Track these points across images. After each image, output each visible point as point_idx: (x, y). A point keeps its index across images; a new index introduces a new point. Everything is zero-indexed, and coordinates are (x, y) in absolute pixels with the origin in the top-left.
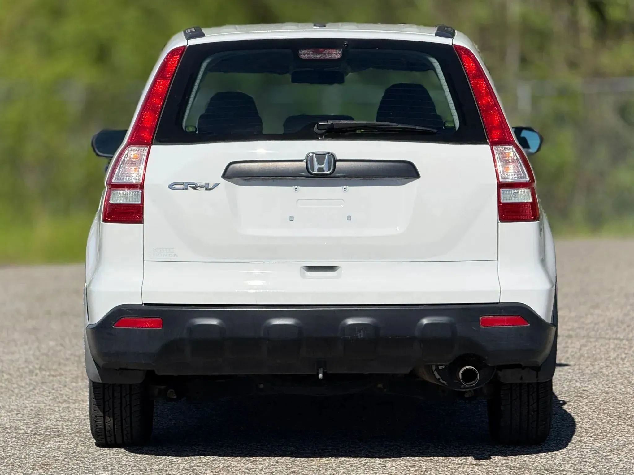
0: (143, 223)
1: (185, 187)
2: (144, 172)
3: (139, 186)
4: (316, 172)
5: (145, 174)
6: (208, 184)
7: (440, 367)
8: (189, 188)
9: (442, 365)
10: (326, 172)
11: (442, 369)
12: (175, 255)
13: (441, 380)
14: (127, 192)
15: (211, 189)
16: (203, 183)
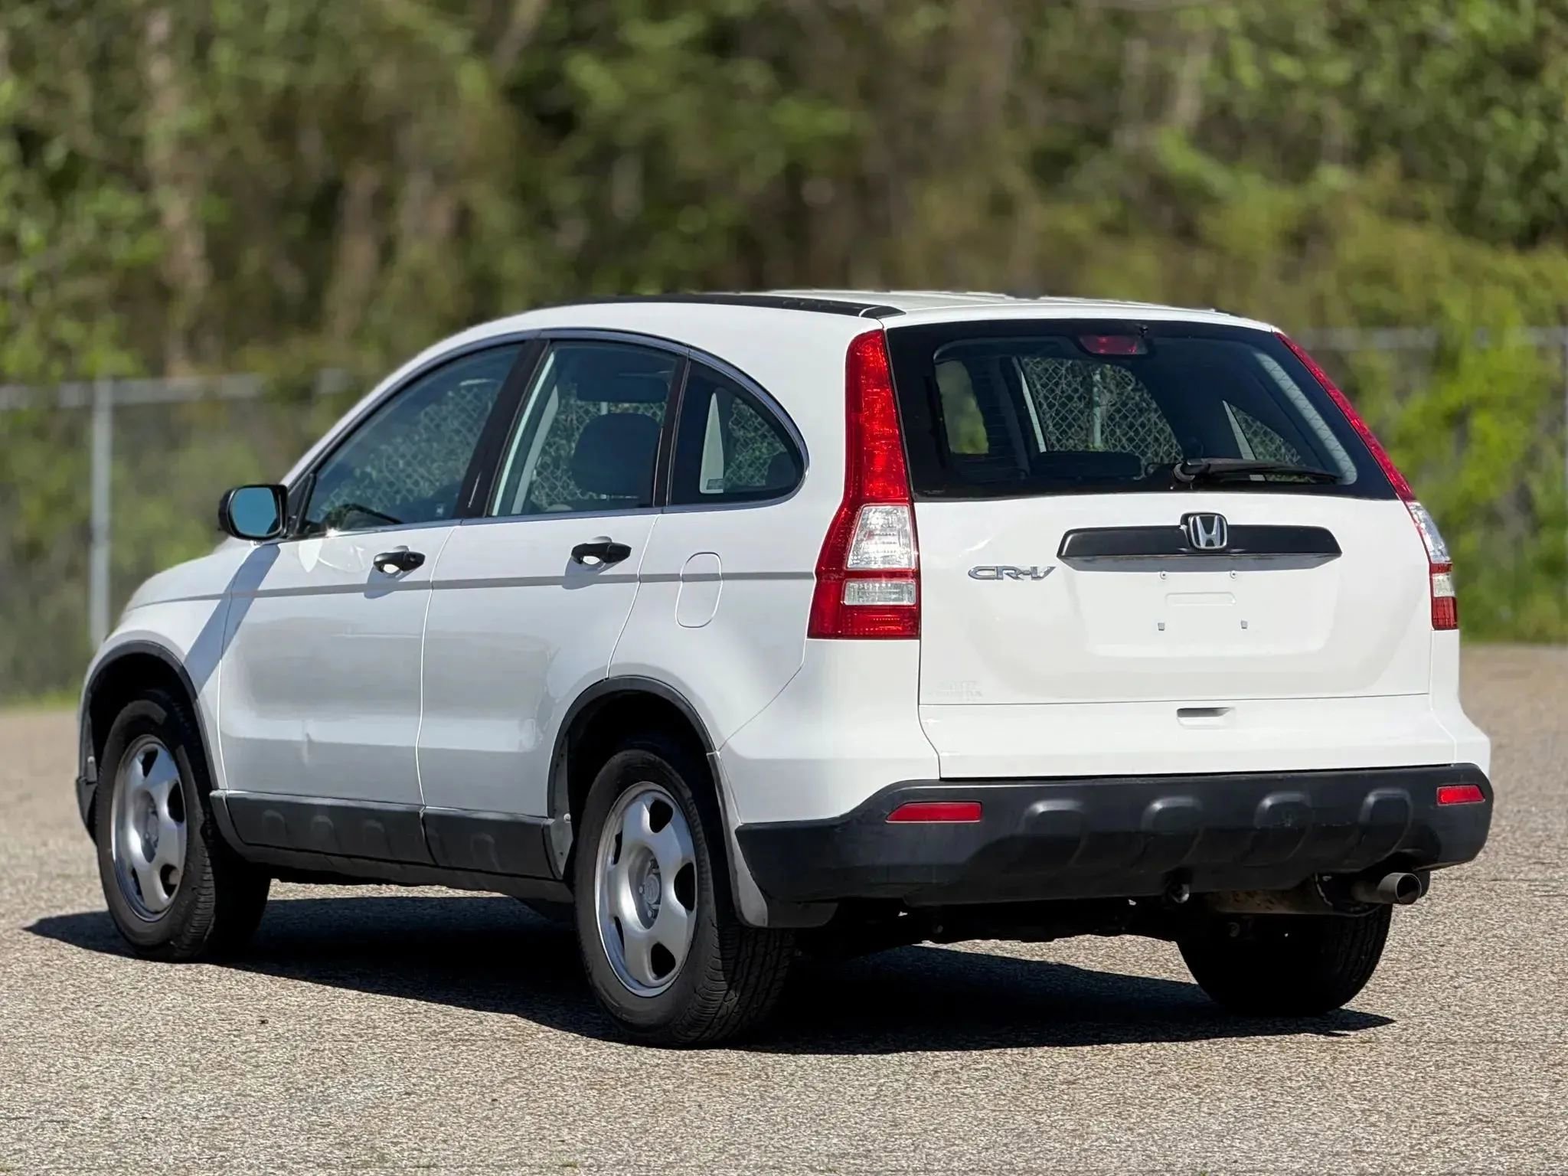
0: (920, 638)
1: (998, 573)
2: (917, 553)
3: (911, 575)
4: (1203, 546)
5: (919, 556)
6: (1035, 569)
7: (1325, 878)
8: (1006, 577)
9: (1327, 875)
10: (1217, 547)
11: (1329, 881)
12: (979, 694)
13: (1325, 899)
14: (884, 583)
15: (1039, 578)
16: (1027, 567)
